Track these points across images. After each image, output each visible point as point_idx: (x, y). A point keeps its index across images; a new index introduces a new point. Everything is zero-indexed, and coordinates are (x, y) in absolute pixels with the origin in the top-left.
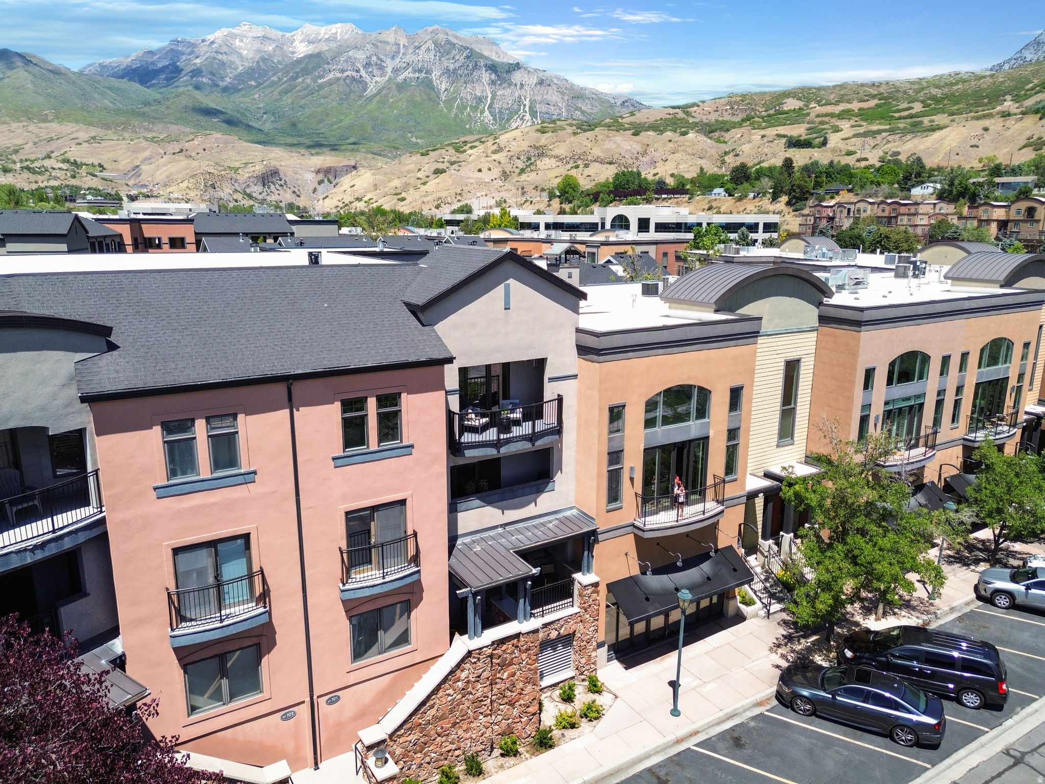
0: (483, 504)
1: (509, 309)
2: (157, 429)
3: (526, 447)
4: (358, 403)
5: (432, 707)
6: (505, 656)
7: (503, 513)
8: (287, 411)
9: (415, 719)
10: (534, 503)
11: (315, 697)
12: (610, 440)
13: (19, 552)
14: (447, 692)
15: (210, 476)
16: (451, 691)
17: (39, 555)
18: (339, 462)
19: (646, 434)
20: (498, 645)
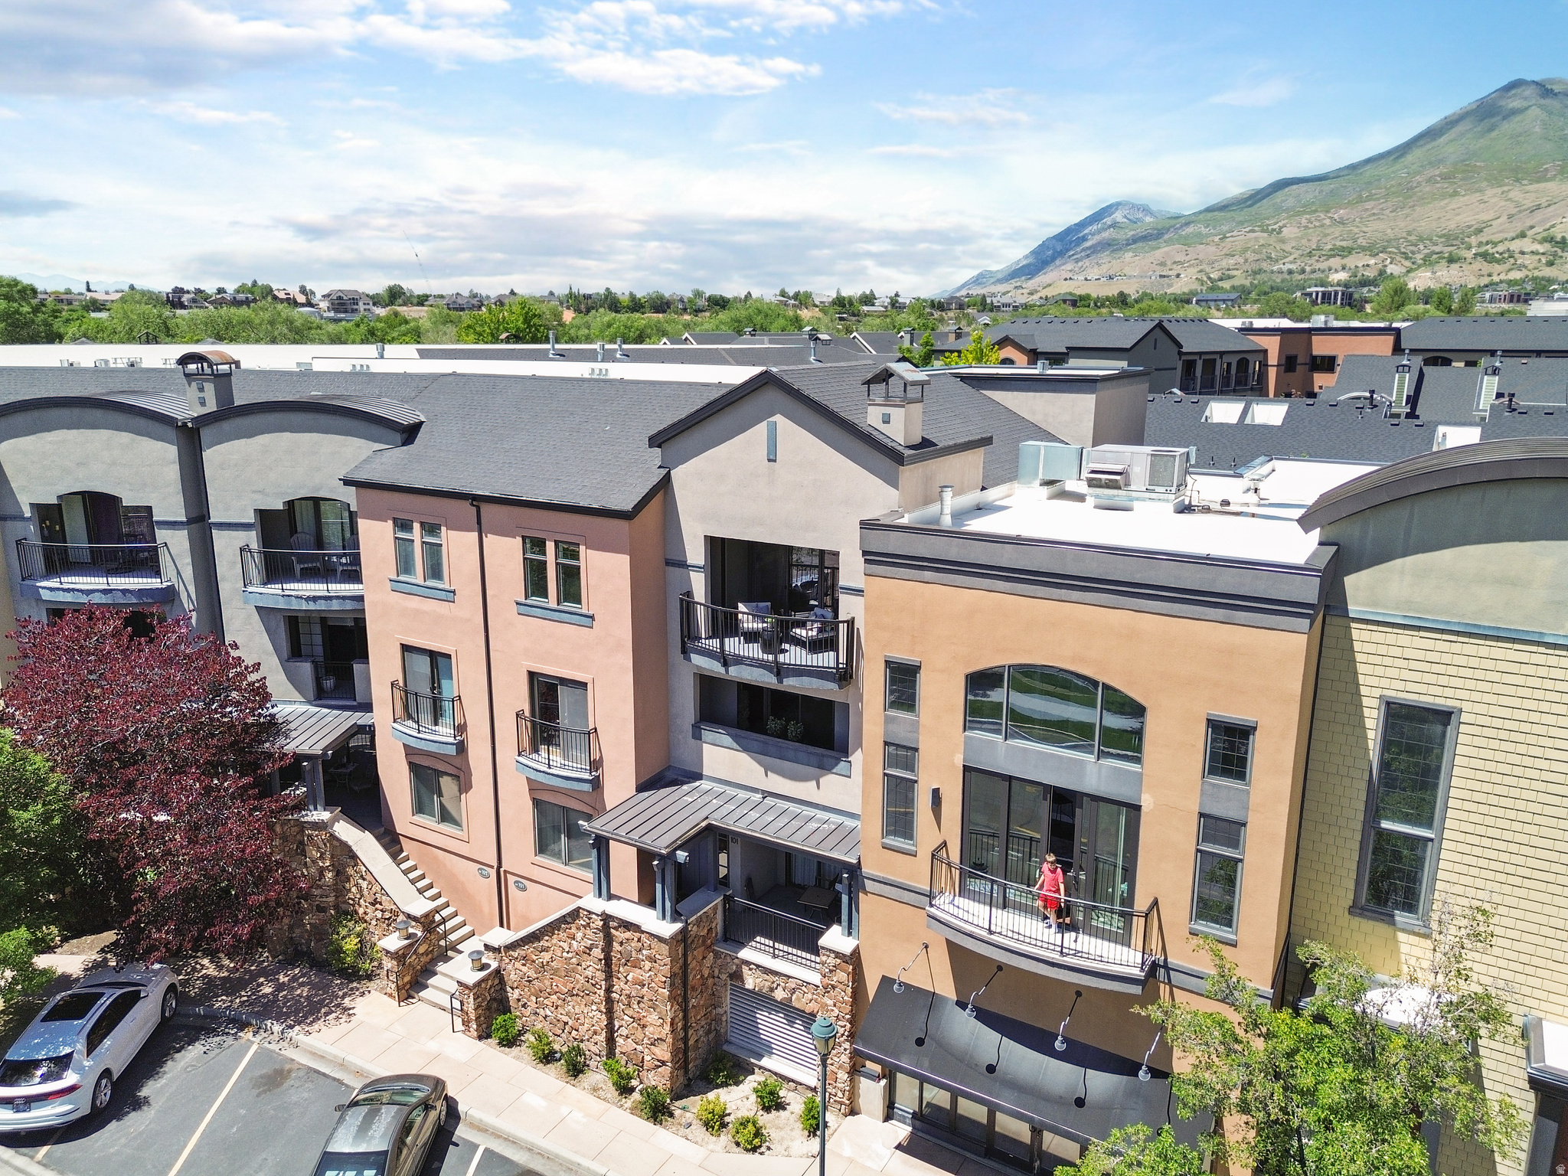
0: (735, 746)
1: (775, 461)
2: (390, 523)
3: (766, 680)
4: (539, 545)
5: (545, 950)
6: (629, 948)
7: (767, 775)
8: (476, 534)
9: (528, 950)
10: (814, 783)
11: (502, 870)
12: (888, 720)
13: (297, 597)
14: (562, 944)
15: (422, 583)
16: (565, 946)
17: (312, 606)
18: (523, 609)
19: (966, 737)
20: (620, 926)
